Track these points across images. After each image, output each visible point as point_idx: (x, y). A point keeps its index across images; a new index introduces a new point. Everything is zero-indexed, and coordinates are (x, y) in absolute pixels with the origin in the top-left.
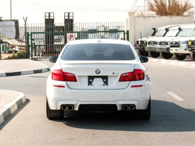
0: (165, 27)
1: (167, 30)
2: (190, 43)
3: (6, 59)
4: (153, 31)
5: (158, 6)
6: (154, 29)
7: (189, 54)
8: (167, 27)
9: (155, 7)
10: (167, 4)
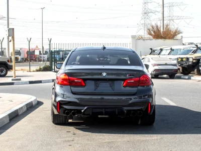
0: (159, 48)
1: (161, 50)
2: (180, 60)
3: (34, 71)
4: (151, 50)
5: (154, 32)
6: (151, 49)
7: (179, 69)
8: (162, 48)
9: (152, 32)
10: (162, 30)
